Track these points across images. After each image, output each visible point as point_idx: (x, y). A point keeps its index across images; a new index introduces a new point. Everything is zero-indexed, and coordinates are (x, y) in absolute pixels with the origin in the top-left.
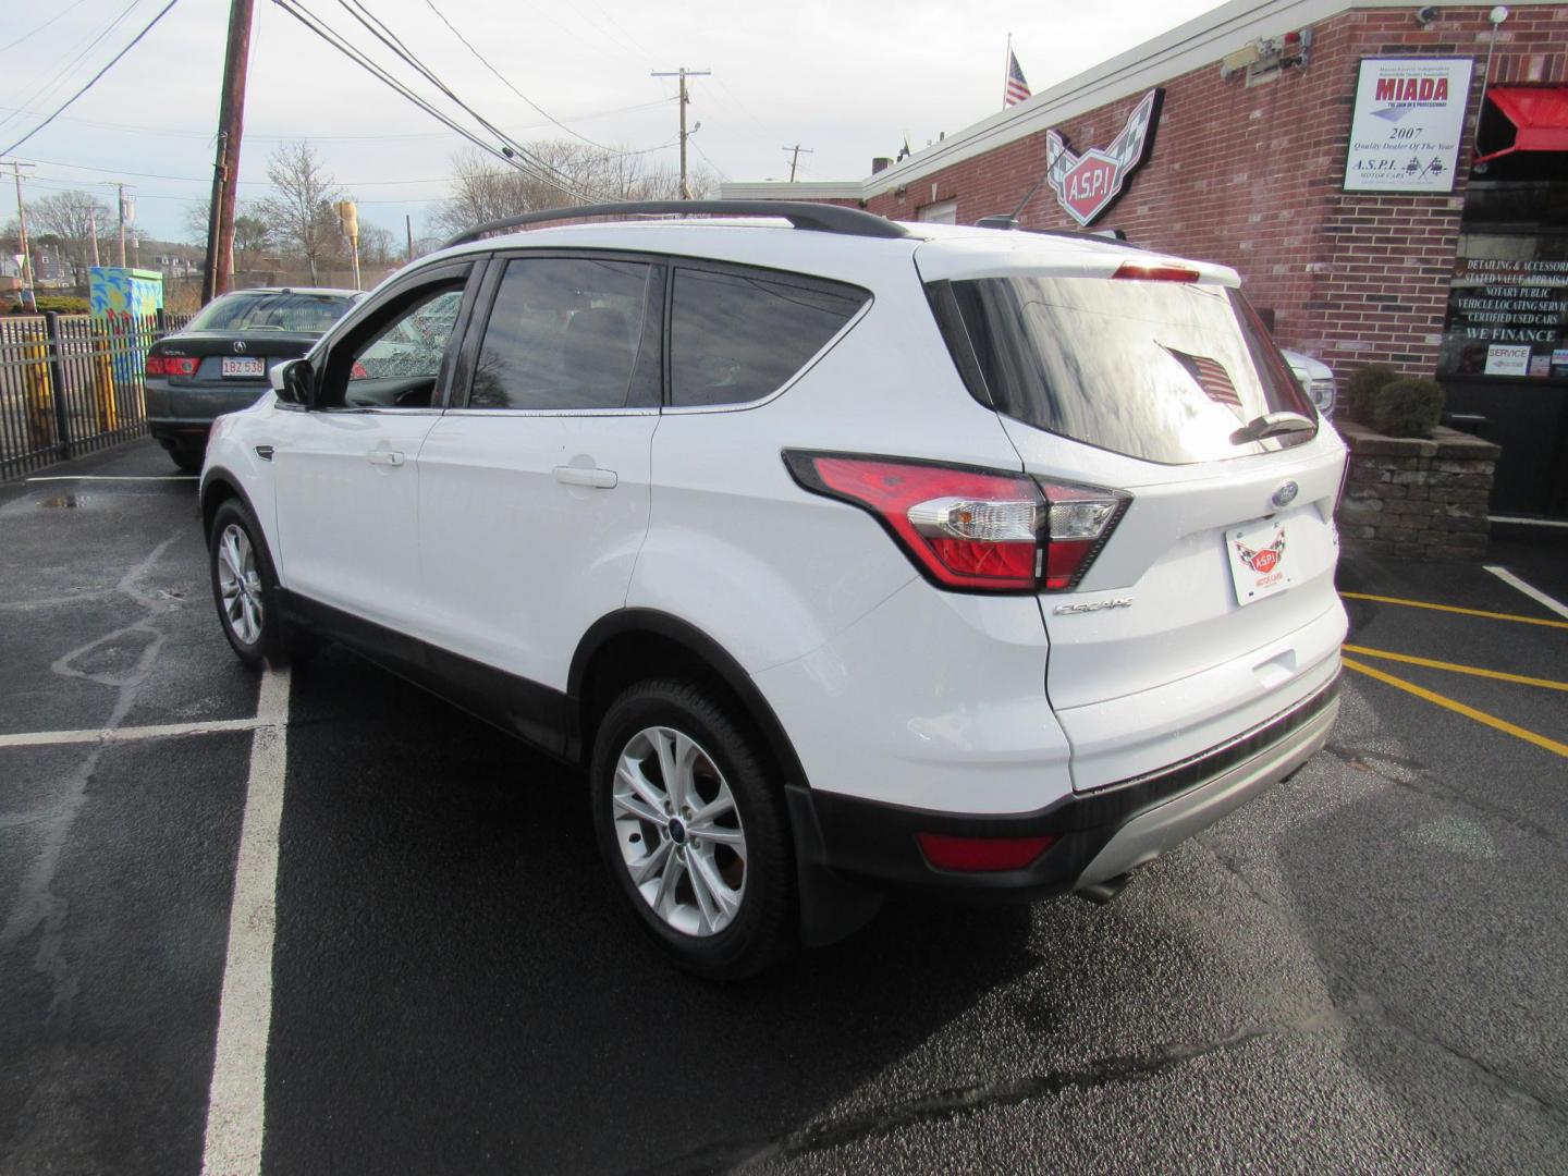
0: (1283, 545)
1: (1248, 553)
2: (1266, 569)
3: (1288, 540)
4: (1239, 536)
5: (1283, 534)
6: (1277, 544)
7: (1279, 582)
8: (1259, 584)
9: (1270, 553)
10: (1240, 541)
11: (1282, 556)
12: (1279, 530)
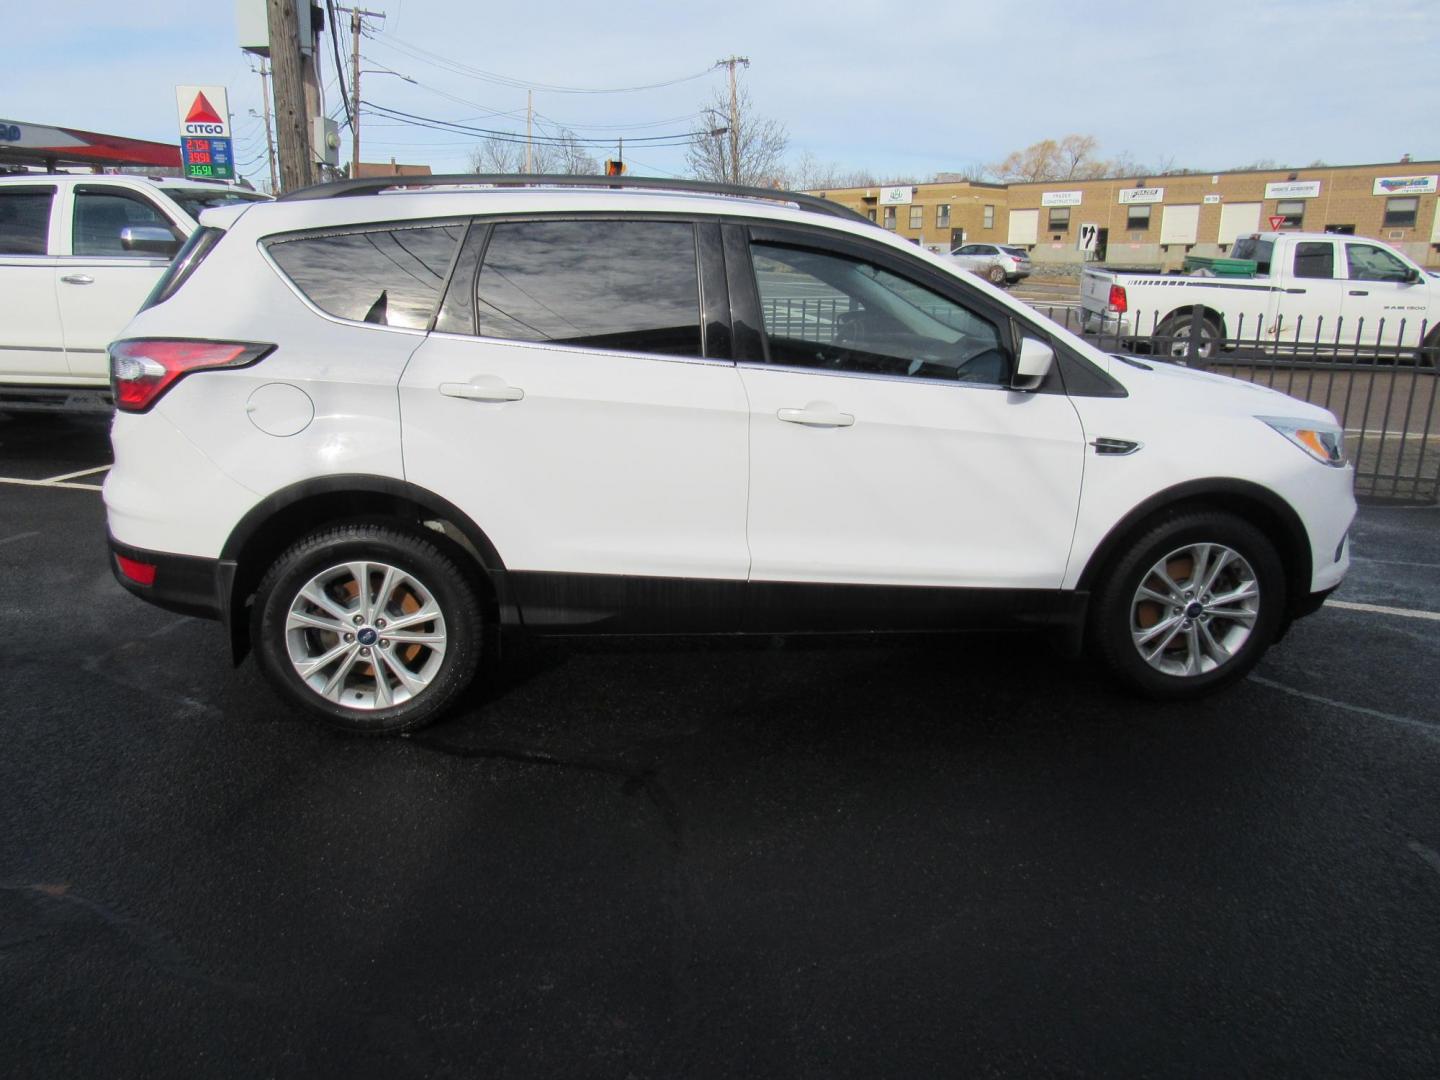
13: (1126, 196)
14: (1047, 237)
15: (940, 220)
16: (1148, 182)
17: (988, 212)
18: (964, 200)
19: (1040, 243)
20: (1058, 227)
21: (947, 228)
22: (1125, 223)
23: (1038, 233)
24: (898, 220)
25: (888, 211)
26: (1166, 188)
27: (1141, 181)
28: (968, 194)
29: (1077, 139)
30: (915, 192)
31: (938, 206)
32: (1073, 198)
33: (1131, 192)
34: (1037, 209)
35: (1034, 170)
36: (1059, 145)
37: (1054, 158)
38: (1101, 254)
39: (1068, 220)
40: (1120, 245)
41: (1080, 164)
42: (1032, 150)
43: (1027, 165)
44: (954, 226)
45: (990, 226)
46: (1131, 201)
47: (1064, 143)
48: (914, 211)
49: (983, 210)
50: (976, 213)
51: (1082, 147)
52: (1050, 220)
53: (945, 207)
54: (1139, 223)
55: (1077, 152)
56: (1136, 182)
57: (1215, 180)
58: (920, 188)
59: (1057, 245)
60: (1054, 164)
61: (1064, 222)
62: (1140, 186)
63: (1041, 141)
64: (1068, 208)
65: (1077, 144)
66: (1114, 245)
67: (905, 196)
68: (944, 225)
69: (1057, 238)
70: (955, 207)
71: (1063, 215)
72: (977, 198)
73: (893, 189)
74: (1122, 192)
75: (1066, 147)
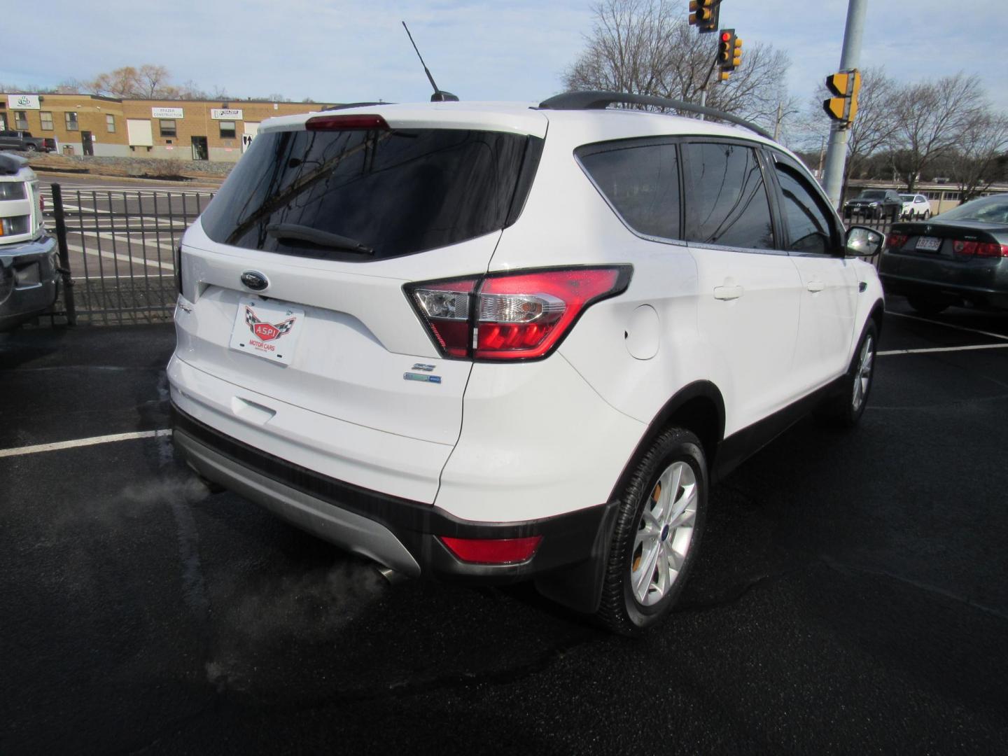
0: (288, 330)
1: (254, 319)
2: (264, 338)
3: (294, 328)
4: (253, 305)
5: (291, 322)
6: (282, 326)
7: (269, 351)
8: (252, 343)
9: (273, 329)
10: (251, 308)
11: (282, 336)
12: (291, 317)
13: (216, 113)
14: (160, 141)
15: (69, 124)
16: (230, 105)
17: (110, 120)
18: (89, 109)
19: (156, 145)
20: (167, 133)
21: (78, 131)
22: (218, 133)
23: (153, 137)
24: (29, 122)
25: (17, 114)
26: (243, 109)
27: (225, 103)
28: (92, 105)
29: (151, 68)
30: (41, 100)
31: (66, 112)
32: (177, 113)
33: (220, 111)
34: (149, 119)
35: (121, 89)
36: (138, 71)
37: (136, 80)
38: (204, 155)
39: (175, 128)
40: (217, 149)
41: (157, 87)
42: (118, 73)
43: (116, 85)
44: (85, 129)
45: (113, 131)
46: (220, 117)
47: (142, 71)
48: (44, 117)
49: (106, 118)
50: (100, 120)
51: (157, 74)
52: (161, 128)
53: (72, 114)
54: (228, 134)
55: (154, 77)
56: (221, 104)
57: (276, 107)
58: (45, 97)
59: (169, 148)
60: (137, 85)
61: (173, 130)
62: (225, 107)
63: (124, 66)
64: (174, 120)
65: (152, 72)
66: (214, 148)
67: (33, 103)
68: (74, 129)
69: (169, 142)
70: (81, 114)
71: (171, 125)
72: (99, 109)
73: (20, 97)
74: (213, 111)
75: (144, 73)
